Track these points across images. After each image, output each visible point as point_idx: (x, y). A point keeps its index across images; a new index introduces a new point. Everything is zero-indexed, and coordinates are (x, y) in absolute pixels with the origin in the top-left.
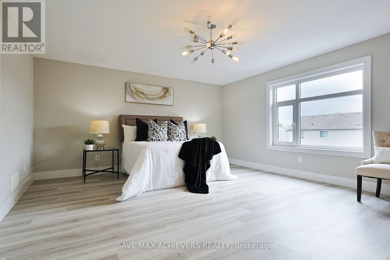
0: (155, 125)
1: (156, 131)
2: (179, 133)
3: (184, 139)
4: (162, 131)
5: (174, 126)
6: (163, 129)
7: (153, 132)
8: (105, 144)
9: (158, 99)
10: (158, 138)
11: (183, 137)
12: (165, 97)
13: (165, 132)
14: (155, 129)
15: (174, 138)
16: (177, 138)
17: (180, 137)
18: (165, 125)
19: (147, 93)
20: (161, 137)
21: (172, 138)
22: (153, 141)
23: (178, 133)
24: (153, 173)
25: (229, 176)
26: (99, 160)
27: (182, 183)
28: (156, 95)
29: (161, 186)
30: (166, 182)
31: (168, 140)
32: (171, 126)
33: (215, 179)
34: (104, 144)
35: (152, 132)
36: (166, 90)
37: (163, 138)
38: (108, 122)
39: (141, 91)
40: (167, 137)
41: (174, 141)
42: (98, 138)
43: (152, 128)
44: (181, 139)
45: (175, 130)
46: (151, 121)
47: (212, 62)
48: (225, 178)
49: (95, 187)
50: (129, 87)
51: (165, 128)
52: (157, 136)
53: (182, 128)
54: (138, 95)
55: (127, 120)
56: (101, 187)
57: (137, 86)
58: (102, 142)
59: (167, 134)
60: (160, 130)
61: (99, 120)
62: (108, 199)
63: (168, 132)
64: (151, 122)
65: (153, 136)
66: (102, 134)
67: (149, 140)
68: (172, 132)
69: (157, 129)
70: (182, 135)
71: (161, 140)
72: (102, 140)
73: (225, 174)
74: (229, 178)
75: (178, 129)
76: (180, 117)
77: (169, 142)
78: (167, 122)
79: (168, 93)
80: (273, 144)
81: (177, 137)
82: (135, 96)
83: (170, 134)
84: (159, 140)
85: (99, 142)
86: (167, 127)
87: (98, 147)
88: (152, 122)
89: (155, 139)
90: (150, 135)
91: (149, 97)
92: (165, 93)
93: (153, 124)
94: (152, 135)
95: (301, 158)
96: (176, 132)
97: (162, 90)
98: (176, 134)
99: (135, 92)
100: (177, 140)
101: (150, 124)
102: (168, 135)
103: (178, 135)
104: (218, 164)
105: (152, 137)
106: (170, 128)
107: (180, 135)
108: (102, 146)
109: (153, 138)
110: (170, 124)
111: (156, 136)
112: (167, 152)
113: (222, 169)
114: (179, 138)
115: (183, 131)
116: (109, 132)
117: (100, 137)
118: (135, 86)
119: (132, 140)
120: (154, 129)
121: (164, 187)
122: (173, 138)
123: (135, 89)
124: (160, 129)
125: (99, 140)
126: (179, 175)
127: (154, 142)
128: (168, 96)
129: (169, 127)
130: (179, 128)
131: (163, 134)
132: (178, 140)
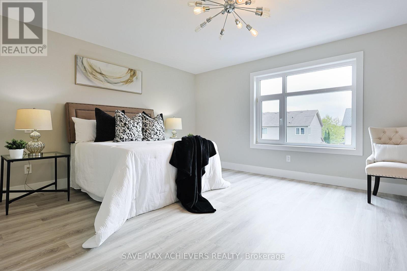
0: (126, 118)
1: (129, 126)
2: (158, 130)
3: (163, 137)
4: (136, 127)
5: (151, 121)
6: (137, 124)
7: (124, 128)
8: (44, 147)
9: (122, 83)
10: (130, 137)
11: (162, 135)
12: (131, 82)
13: (139, 128)
14: (127, 124)
15: (152, 137)
16: (155, 137)
17: (159, 135)
18: (139, 119)
19: (107, 75)
20: (135, 135)
21: (148, 137)
22: (123, 141)
23: (156, 130)
24: (136, 191)
25: (224, 184)
26: (30, 172)
27: (173, 199)
28: (119, 78)
29: (147, 208)
30: (154, 202)
31: (143, 139)
32: (147, 120)
33: (208, 189)
34: (42, 148)
35: (122, 128)
36: (132, 73)
37: (137, 137)
38: (49, 111)
39: (99, 71)
40: (142, 135)
41: (152, 141)
42: (31, 137)
43: (122, 123)
44: (160, 137)
45: (152, 126)
46: (120, 112)
47: (221, 33)
48: (220, 186)
49: (32, 221)
50: (81, 63)
51: (139, 123)
52: (130, 134)
53: (161, 123)
54: (95, 75)
55: (78, 111)
56: (43, 220)
57: (93, 62)
58: (39, 144)
59: (141, 131)
60: (133, 126)
61: (34, 109)
62: (66, 246)
63: (143, 129)
64: (120, 114)
65: (124, 134)
66: (38, 131)
67: (118, 140)
68: (148, 128)
69: (129, 124)
70: (161, 133)
71: (134, 139)
72: (38, 141)
73: (220, 181)
74: (223, 186)
75: (156, 125)
76: (151, 110)
77: (145, 142)
78: (141, 115)
79: (135, 77)
80: (257, 142)
81: (155, 135)
82: (90, 77)
83: (146, 132)
84: (132, 140)
85: (33, 144)
86: (142, 122)
87: (32, 152)
88: (122, 114)
89: (126, 139)
90: (120, 133)
91: (110, 79)
92: (131, 76)
93: (123, 117)
94: (122, 133)
95: (290, 158)
96: (154, 129)
97: (127, 72)
98: (154, 131)
99: (91, 71)
100: (155, 140)
101: (119, 116)
102: (143, 133)
103: (157, 133)
104: (213, 170)
105: (122, 135)
106: (146, 123)
107: (158, 132)
108: (39, 150)
109: (124, 137)
110: (145, 117)
111: (128, 134)
112: (155, 158)
113: (217, 175)
114: (157, 137)
115: (162, 128)
116: (51, 129)
117: (35, 137)
118: (90, 63)
119: (89, 140)
120: (125, 124)
121: (151, 209)
122: (150, 136)
123: (90, 66)
124: (134, 124)
125: (33, 141)
126: (170, 189)
127: (125, 142)
128: (134, 81)
129: (144, 121)
130: (158, 123)
131: (137, 131)
132: (157, 139)
